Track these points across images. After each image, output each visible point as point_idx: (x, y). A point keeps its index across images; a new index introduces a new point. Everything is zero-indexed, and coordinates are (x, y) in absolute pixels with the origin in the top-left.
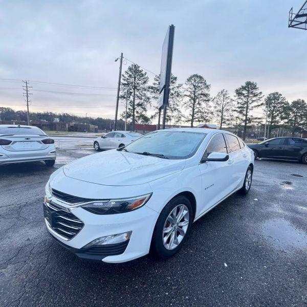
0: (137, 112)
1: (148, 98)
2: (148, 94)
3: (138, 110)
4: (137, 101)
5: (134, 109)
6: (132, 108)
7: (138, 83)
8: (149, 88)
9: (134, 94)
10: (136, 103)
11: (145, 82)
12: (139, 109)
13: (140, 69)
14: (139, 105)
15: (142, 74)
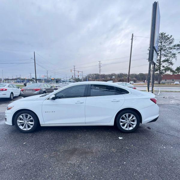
0: (163, 67)
1: (174, 54)
2: (174, 51)
3: (163, 65)
4: (163, 58)
5: (160, 64)
6: (159, 64)
7: (164, 46)
8: (175, 46)
9: (161, 54)
10: (161, 61)
11: (171, 43)
12: (165, 64)
13: (166, 35)
14: (164, 61)
15: (168, 38)
